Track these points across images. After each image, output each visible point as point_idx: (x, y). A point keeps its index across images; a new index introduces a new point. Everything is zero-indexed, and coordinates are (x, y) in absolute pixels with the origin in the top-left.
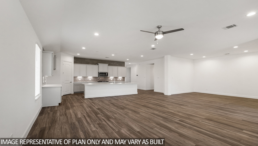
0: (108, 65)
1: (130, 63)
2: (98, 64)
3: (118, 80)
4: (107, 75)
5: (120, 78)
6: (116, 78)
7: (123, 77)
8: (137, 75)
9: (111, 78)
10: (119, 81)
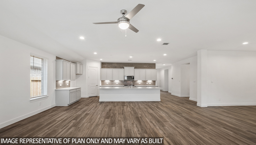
0: (134, 68)
1: (164, 65)
2: (124, 68)
3: (147, 84)
4: (133, 79)
5: (150, 82)
6: (145, 82)
7: (153, 81)
8: (172, 78)
9: (140, 82)
10: (149, 85)
